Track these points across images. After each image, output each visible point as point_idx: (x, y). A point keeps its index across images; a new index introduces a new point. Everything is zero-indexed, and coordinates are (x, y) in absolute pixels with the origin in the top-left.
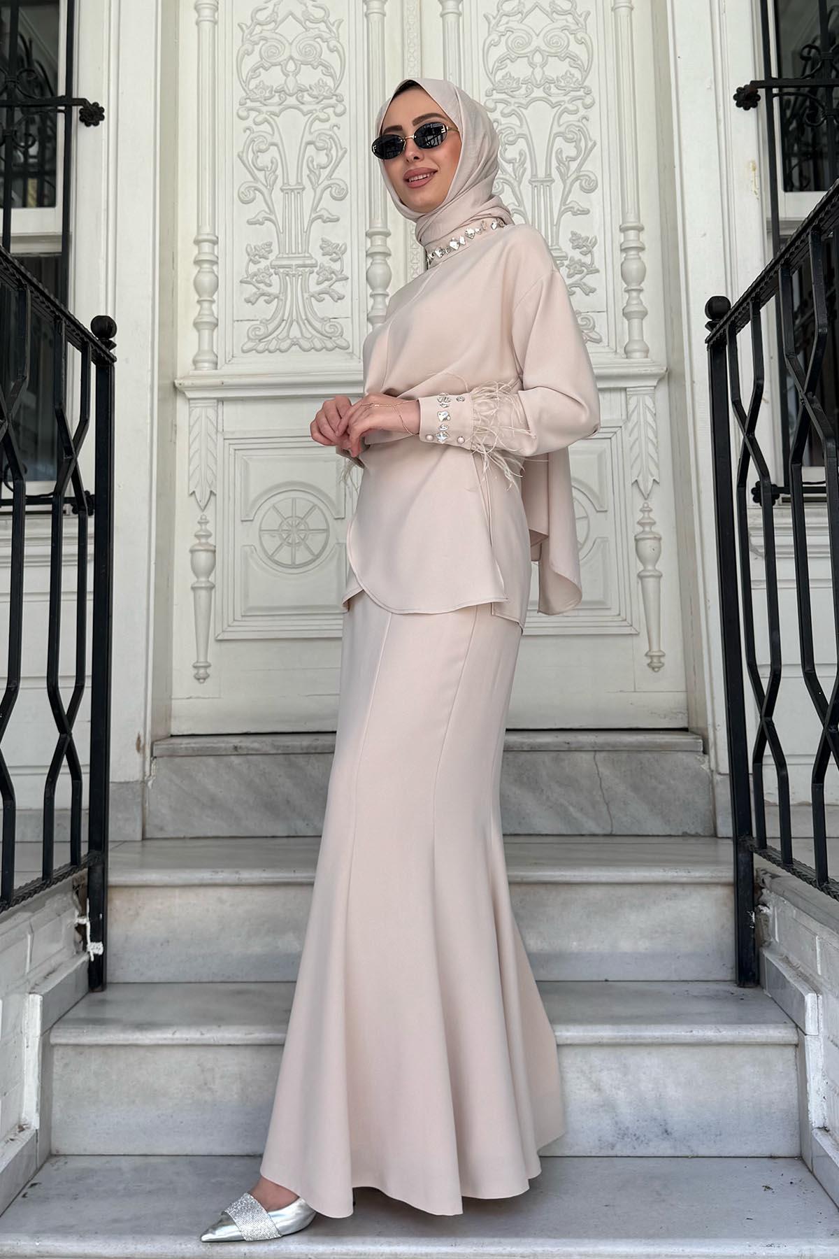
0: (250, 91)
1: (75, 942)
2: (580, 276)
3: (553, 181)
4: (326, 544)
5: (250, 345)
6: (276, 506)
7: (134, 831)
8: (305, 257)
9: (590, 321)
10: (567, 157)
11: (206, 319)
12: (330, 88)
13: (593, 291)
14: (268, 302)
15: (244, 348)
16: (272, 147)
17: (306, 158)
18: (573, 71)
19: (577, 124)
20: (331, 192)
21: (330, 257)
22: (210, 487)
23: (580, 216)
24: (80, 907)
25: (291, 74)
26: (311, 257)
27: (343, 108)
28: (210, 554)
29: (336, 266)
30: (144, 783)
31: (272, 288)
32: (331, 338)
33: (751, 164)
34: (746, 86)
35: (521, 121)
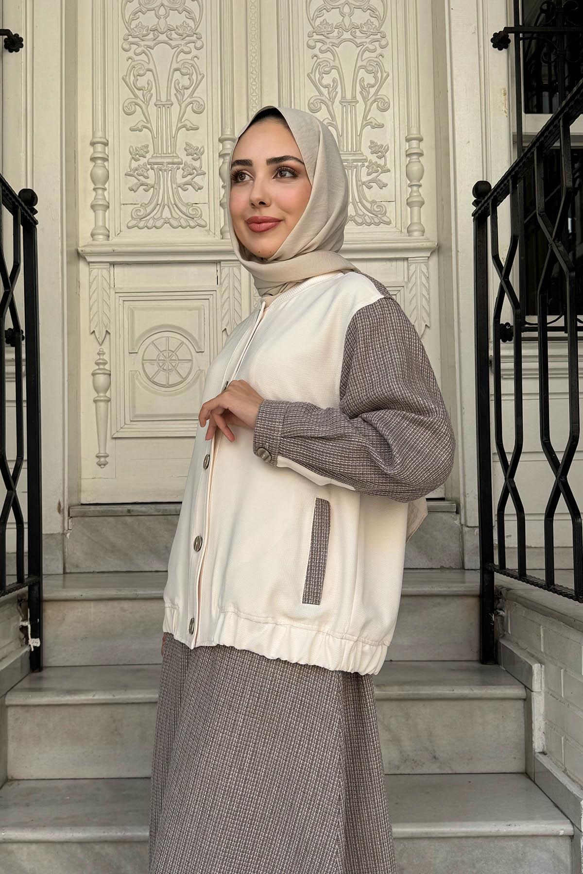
0: (131, 29)
1: (20, 639)
2: (377, 174)
3: (358, 102)
4: (191, 369)
5: (133, 223)
6: (154, 342)
7: (58, 567)
8: (173, 156)
9: (382, 208)
10: (368, 84)
11: (101, 202)
12: (192, 28)
13: (385, 185)
14: (146, 191)
15: (130, 225)
16: (147, 72)
17: (173, 82)
18: (373, 19)
19: (375, 59)
20: (192, 107)
21: (192, 157)
22: (106, 327)
23: (376, 129)
24: (23, 615)
25: (162, 17)
26: (178, 157)
27: (202, 44)
28: (106, 376)
29: (197, 164)
30: (64, 534)
31: (149, 179)
32: (193, 219)
33: (503, 91)
34: (500, 32)
35: (334, 57)
